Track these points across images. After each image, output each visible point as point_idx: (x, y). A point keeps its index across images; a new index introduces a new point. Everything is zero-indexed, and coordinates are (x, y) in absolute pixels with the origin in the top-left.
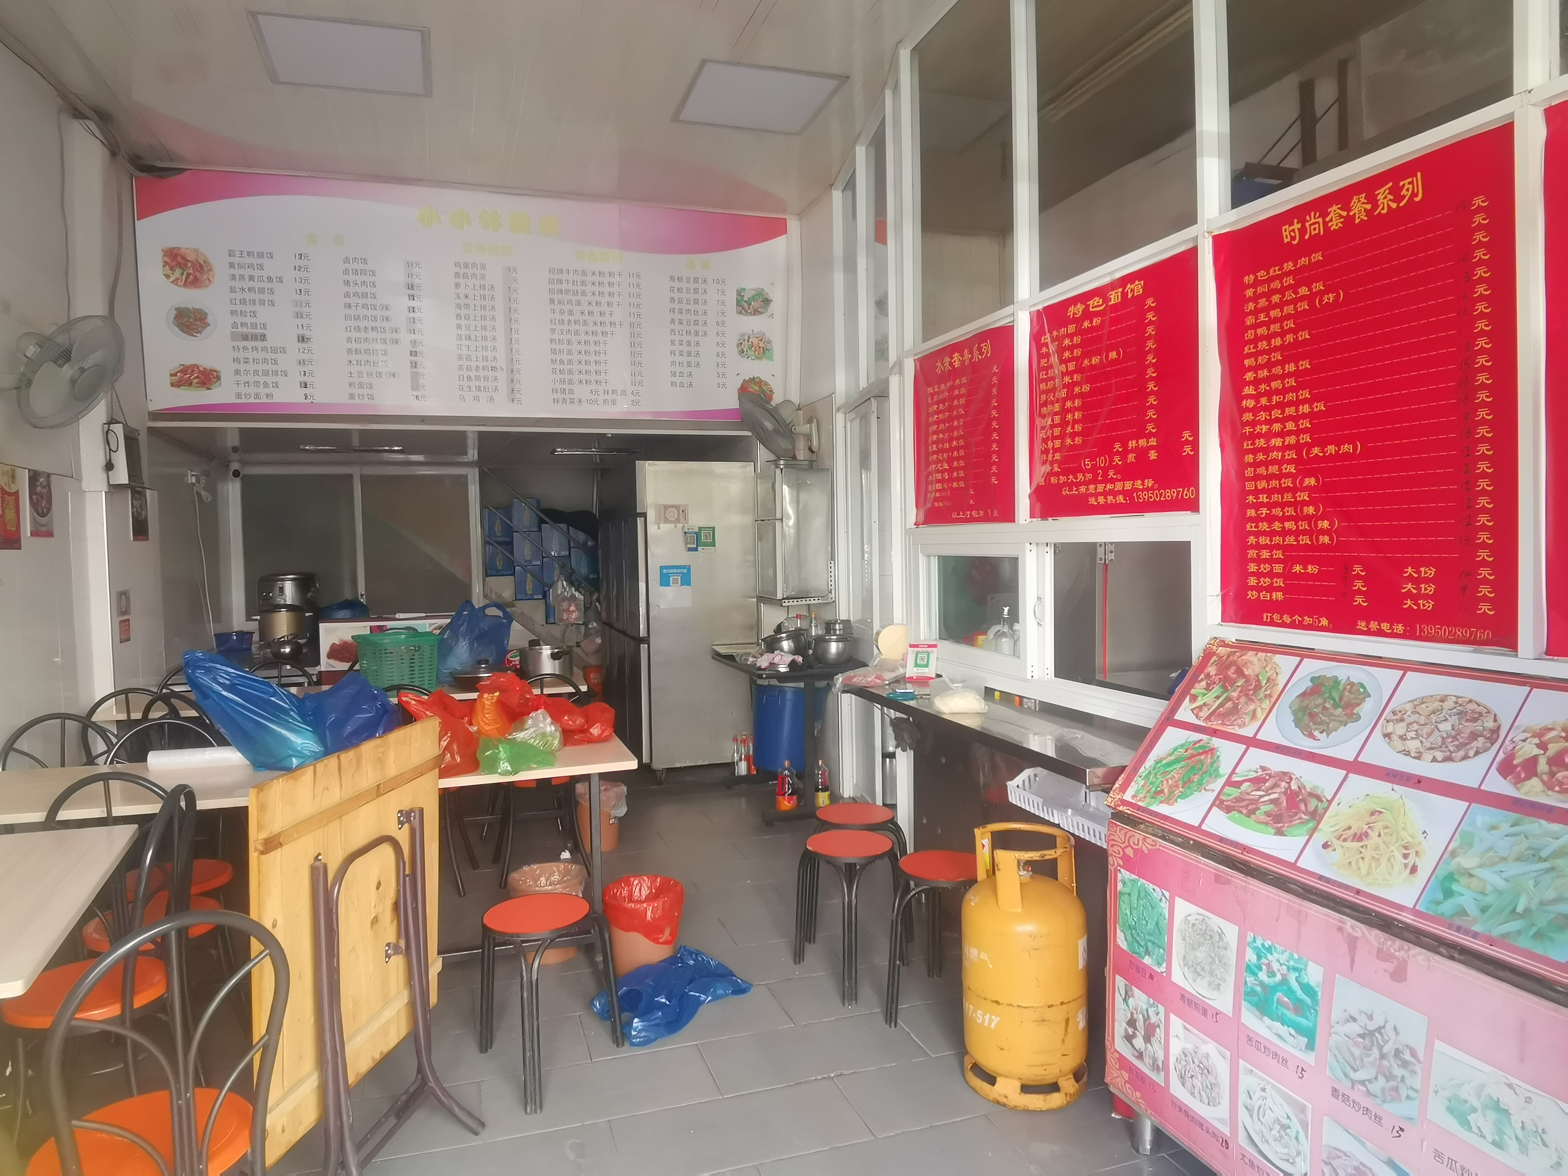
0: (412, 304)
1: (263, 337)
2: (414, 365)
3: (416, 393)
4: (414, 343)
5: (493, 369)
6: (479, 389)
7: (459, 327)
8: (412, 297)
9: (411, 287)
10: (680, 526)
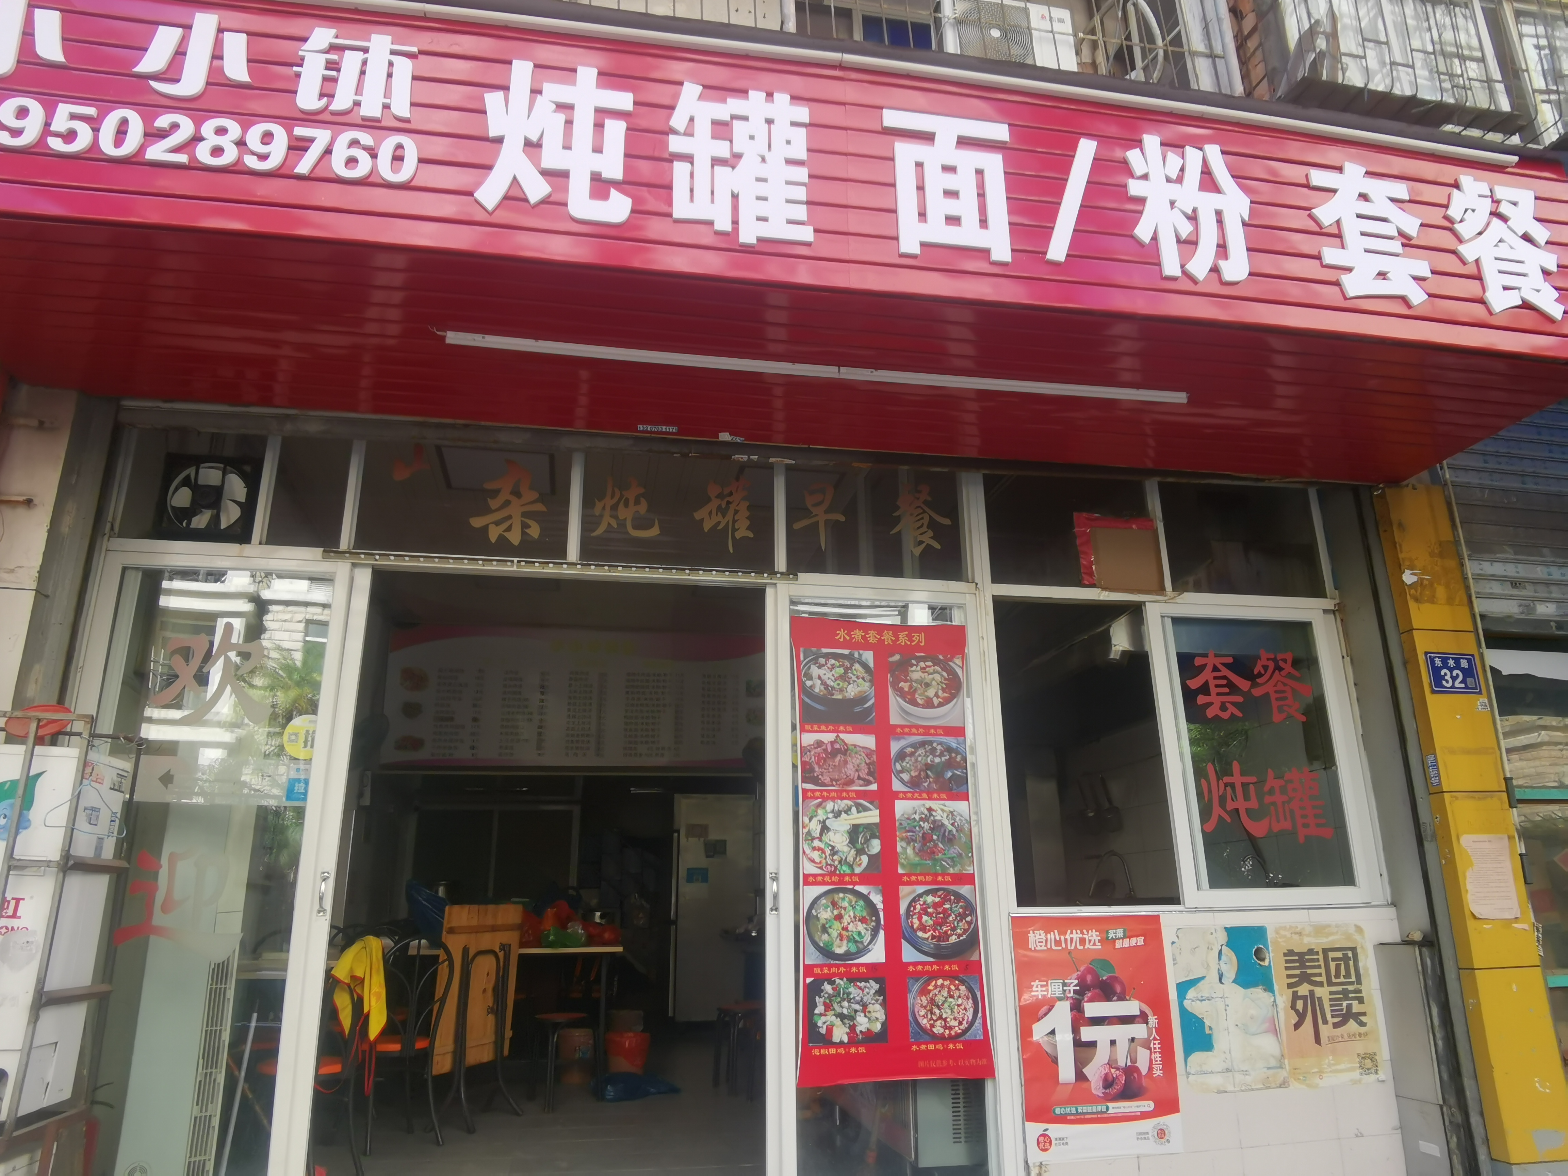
0: (543, 697)
1: (452, 719)
2: (540, 734)
3: (539, 752)
4: (541, 721)
5: (588, 735)
6: (577, 748)
7: (569, 710)
8: (542, 693)
9: (542, 687)
10: (702, 840)
